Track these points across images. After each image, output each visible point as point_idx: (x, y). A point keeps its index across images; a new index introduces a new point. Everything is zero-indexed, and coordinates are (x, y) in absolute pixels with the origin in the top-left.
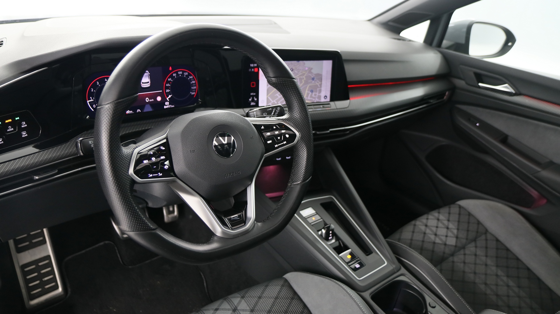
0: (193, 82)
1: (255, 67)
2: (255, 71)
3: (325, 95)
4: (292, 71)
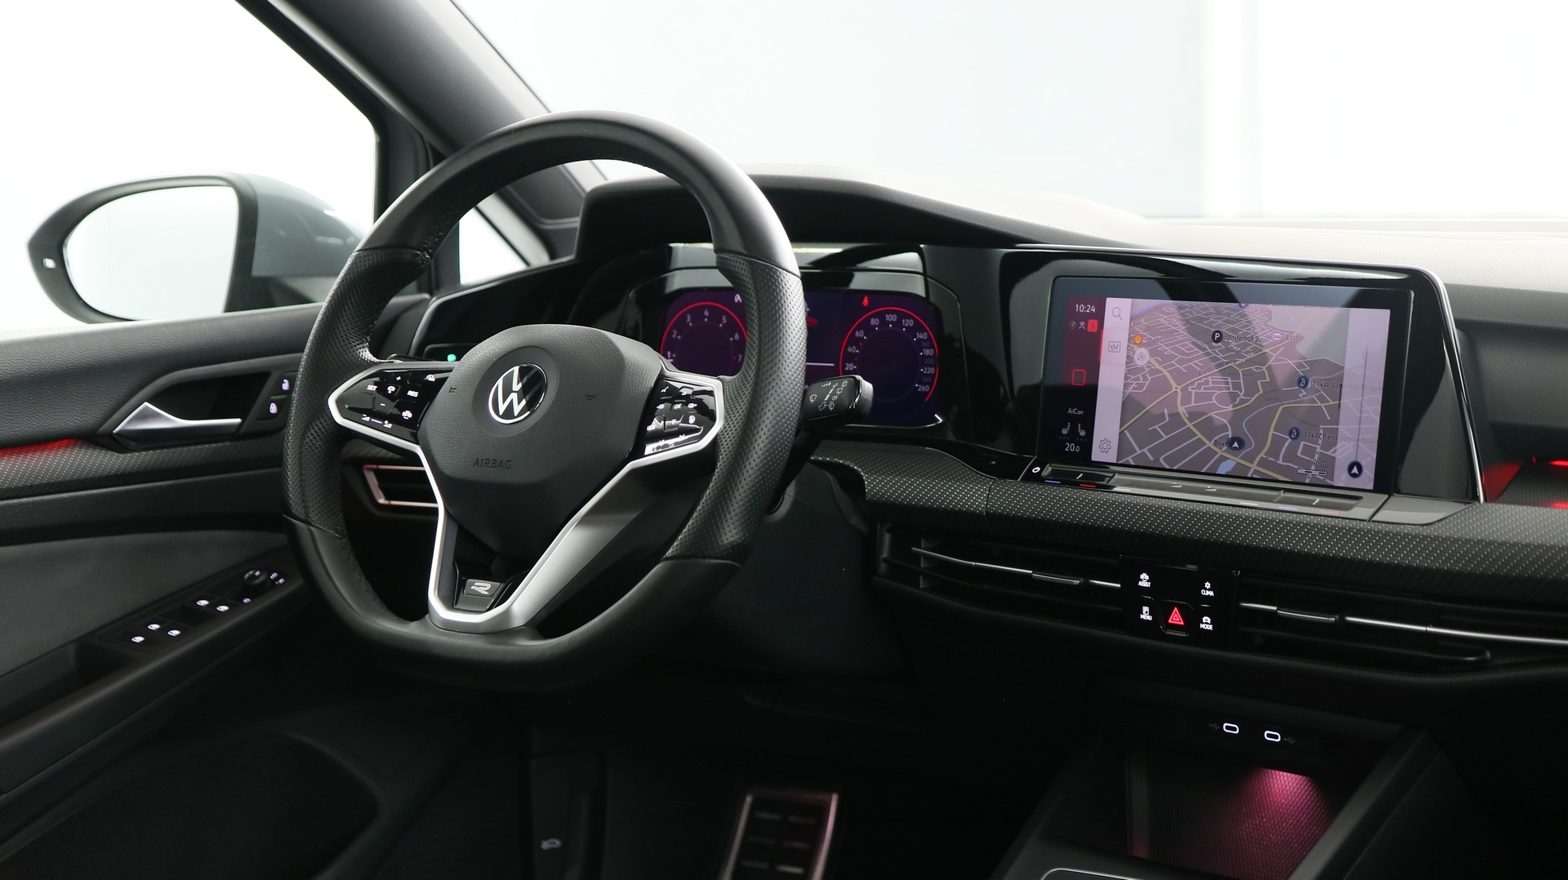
0: (928, 352)
1: (1091, 316)
2: (1090, 330)
3: (1353, 459)
4: (1219, 340)
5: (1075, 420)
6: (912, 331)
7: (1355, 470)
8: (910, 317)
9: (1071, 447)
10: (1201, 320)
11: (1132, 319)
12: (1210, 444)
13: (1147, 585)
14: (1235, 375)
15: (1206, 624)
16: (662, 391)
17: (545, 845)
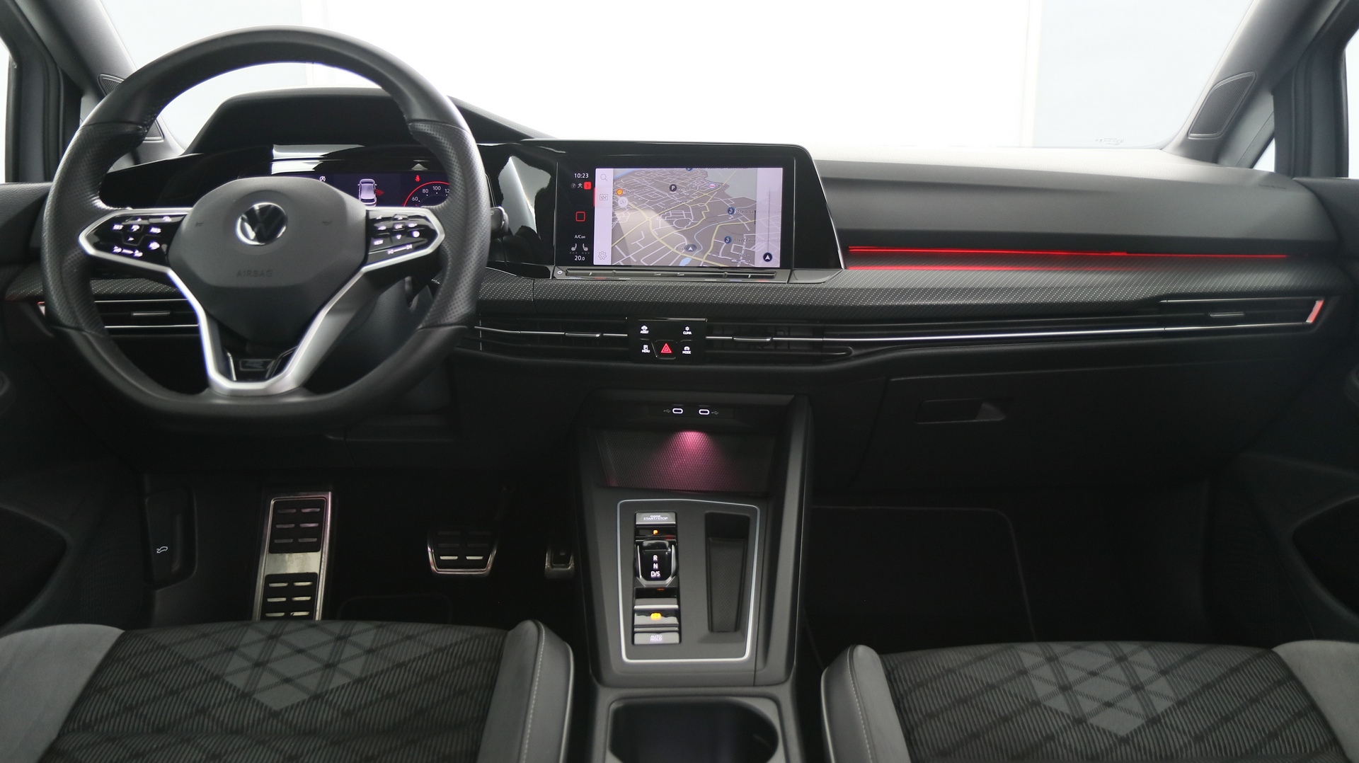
1: (586, 180)
2: (585, 188)
3: (767, 252)
4: (674, 190)
5: (580, 242)
7: (768, 258)
9: (578, 258)
10: (662, 179)
11: (614, 181)
12: (674, 250)
13: (647, 332)
14: (686, 209)
15: (687, 351)
17: (159, 551)
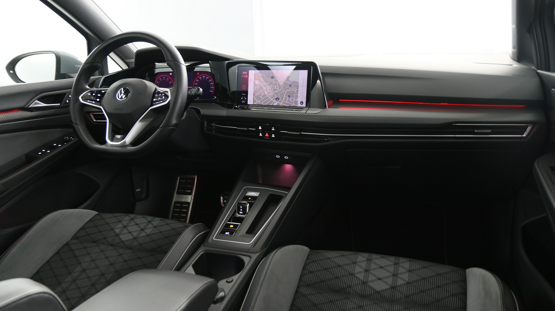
0: (212, 84)
1: (246, 74)
2: (246, 77)
3: (301, 101)
4: (273, 78)
5: (244, 96)
6: (208, 79)
7: (302, 103)
8: (208, 76)
9: (243, 102)
10: (269, 74)
11: (254, 75)
12: (272, 99)
13: (261, 129)
14: (276, 85)
15: (273, 136)
16: (156, 92)
17: (137, 190)
